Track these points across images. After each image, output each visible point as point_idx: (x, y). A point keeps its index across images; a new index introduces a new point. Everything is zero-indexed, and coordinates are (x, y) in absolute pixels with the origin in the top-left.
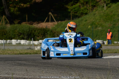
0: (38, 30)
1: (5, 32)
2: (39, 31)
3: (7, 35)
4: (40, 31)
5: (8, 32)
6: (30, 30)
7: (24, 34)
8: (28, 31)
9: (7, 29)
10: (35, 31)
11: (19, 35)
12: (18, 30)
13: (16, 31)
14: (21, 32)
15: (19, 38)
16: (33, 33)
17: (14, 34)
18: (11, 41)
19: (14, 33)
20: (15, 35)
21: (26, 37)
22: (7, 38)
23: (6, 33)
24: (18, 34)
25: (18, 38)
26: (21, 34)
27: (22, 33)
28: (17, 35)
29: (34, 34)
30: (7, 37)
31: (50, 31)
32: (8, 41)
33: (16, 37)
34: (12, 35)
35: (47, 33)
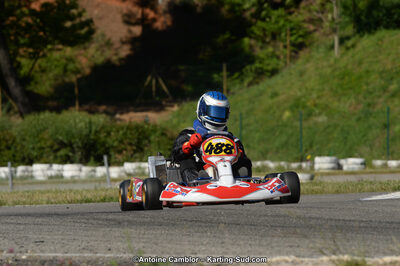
0: (118, 131)
1: (7, 141)
2: (121, 132)
3: (16, 151)
4: (125, 134)
5: (18, 140)
6: (90, 132)
7: (71, 145)
8: (85, 132)
9: (14, 132)
10: (109, 134)
11: (56, 147)
12: (50, 131)
13: (46, 136)
14: (61, 138)
15: (56, 157)
16: (103, 140)
17: (39, 145)
18: (29, 168)
19: (39, 141)
20: (42, 148)
21: (78, 155)
22: (17, 158)
23: (10, 142)
24: (51, 147)
25: (51, 157)
26: (62, 145)
27: (65, 141)
28: (49, 149)
29: (104, 144)
30: (14, 156)
31: (158, 133)
32: (21, 169)
33: (45, 155)
34: (33, 148)
35: (147, 138)
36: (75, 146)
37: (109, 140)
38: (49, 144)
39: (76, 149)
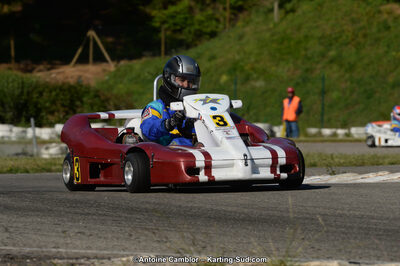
0: (51, 92)
2: (54, 93)
4: (57, 95)
6: (22, 93)
7: (2, 104)
8: (17, 92)
10: (41, 94)
16: (35, 100)
21: (9, 115)
29: (36, 104)
31: (92, 94)
35: (80, 99)
36: (7, 106)
37: (41, 101)
39: (8, 109)
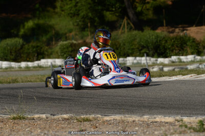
0: (171, 40)
1: (116, 45)
2: (173, 41)
3: (121, 50)
4: (174, 42)
5: (122, 45)
6: (157, 41)
7: (148, 47)
8: (154, 41)
9: (120, 41)
10: (166, 41)
11: (140, 48)
12: (138, 40)
13: (136, 43)
14: (142, 44)
15: (140, 53)
16: (163, 44)
17: (132, 47)
18: (125, 59)
19: (132, 45)
20: (133, 49)
21: (151, 53)
23: (118, 46)
24: (138, 48)
25: (138, 54)
26: (143, 47)
27: (145, 46)
28: (137, 50)
29: (164, 46)
30: (120, 53)
31: (191, 41)
32: (121, 59)
33: (135, 53)
34: (129, 49)
35: (185, 43)
37: (166, 45)
38: (137, 47)
39: (150, 49)
